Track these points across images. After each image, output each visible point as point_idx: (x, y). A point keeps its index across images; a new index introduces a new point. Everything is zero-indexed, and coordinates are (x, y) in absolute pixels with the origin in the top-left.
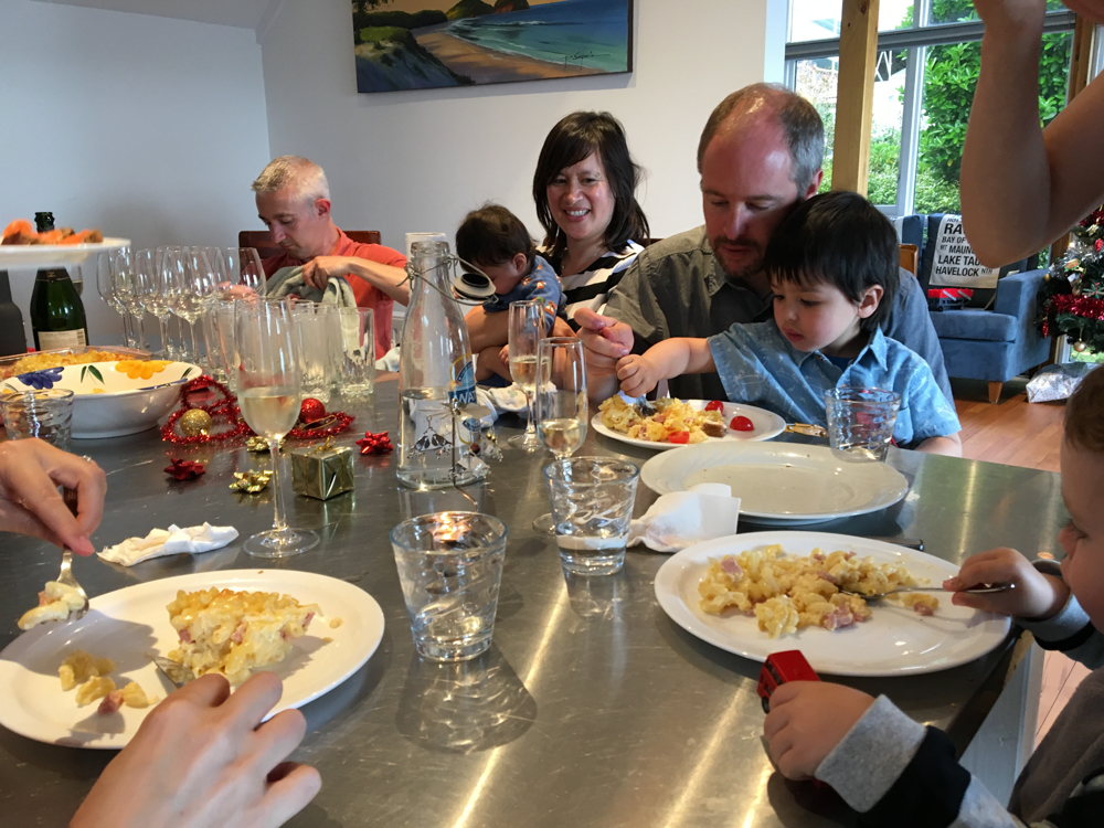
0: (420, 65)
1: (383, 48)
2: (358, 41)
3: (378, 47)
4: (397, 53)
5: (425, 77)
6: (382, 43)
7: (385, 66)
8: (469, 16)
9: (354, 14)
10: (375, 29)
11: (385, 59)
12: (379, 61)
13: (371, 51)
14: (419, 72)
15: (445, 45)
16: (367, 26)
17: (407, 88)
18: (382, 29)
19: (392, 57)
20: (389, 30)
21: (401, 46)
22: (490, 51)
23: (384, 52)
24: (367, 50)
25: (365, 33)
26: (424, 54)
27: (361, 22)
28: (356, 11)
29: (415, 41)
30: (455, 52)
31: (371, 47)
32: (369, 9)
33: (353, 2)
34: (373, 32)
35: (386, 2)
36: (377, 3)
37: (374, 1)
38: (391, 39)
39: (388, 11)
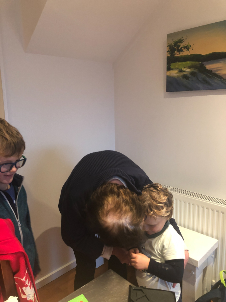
0: (207, 79)
1: (184, 72)
2: (169, 69)
3: (181, 71)
4: (192, 73)
5: (209, 84)
6: (184, 69)
7: (185, 80)
9: (168, 58)
10: (180, 63)
11: (185, 77)
12: (181, 78)
13: (176, 73)
14: (205, 82)
16: (175, 62)
17: (197, 89)
18: (184, 63)
19: (190, 76)
20: (189, 63)
21: (196, 70)
23: (184, 73)
24: (174, 73)
25: (172, 66)
26: (211, 74)
27: (171, 61)
28: (169, 55)
29: (206, 68)
31: (177, 71)
32: (177, 54)
33: (167, 52)
34: (179, 64)
35: (188, 50)
36: (182, 51)
37: (180, 51)
38: (190, 67)
39: (189, 54)
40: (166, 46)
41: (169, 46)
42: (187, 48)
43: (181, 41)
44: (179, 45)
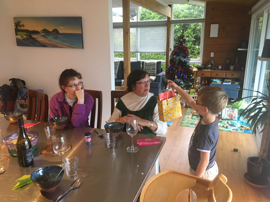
0: (33, 42)
1: (24, 37)
2: (16, 35)
3: (22, 37)
4: (27, 38)
5: (34, 44)
6: (23, 36)
7: (24, 41)
8: (45, 33)
9: (15, 29)
11: (24, 39)
12: (22, 40)
13: (20, 37)
15: (40, 38)
17: (30, 46)
18: (23, 33)
19: (26, 39)
20: (25, 33)
21: (28, 37)
22: (51, 41)
23: (23, 38)
24: (19, 37)
25: (18, 33)
26: (34, 39)
27: (17, 31)
28: (15, 28)
29: (32, 37)
30: (42, 40)
31: (20, 36)
32: (19, 28)
33: (15, 26)
34: (21, 33)
35: (24, 27)
36: (21, 27)
37: (20, 26)
38: (26, 35)
39: (24, 29)
40: (14, 23)
41: (15, 23)
42: (23, 26)
43: (20, 22)
44: (19, 24)
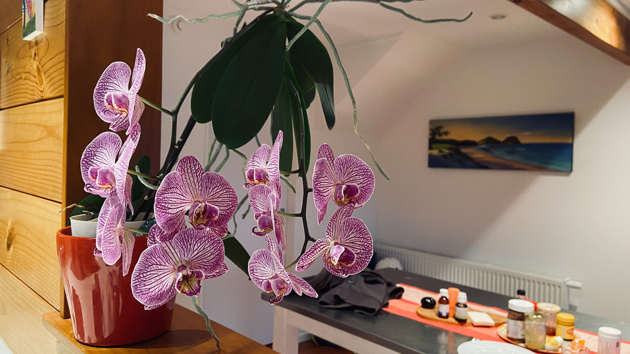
0: (462, 160)
2: (430, 148)
3: (441, 151)
4: (450, 154)
5: (463, 164)
6: (443, 150)
7: (444, 159)
8: (489, 144)
11: (444, 156)
12: (441, 157)
13: (437, 153)
14: (460, 162)
15: (477, 154)
16: (436, 143)
17: (454, 167)
18: (443, 145)
19: (448, 156)
20: (447, 146)
21: (453, 152)
22: (500, 158)
23: (443, 153)
24: (435, 152)
25: (434, 146)
26: (465, 156)
27: (433, 142)
28: (430, 137)
29: (461, 151)
30: (481, 156)
31: (437, 151)
32: (438, 137)
33: (429, 134)
34: (439, 145)
35: (447, 135)
36: (442, 135)
37: (440, 135)
38: (448, 149)
40: (428, 129)
41: (431, 130)
42: (446, 133)
43: (441, 127)
44: (439, 131)
